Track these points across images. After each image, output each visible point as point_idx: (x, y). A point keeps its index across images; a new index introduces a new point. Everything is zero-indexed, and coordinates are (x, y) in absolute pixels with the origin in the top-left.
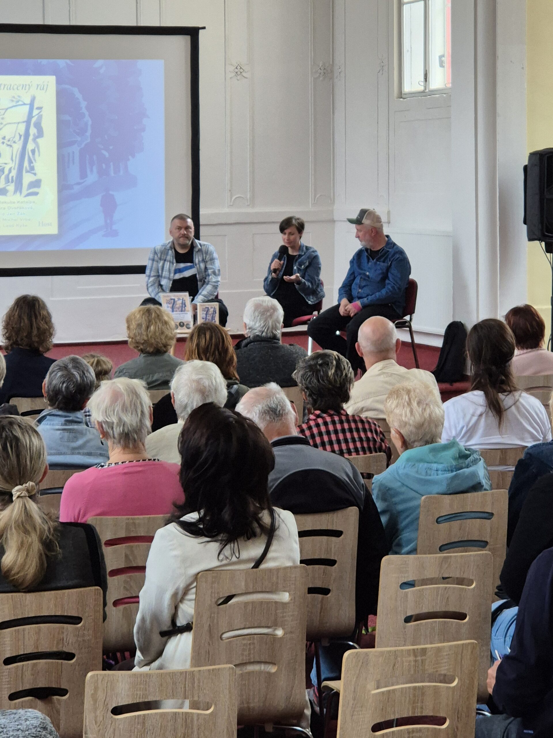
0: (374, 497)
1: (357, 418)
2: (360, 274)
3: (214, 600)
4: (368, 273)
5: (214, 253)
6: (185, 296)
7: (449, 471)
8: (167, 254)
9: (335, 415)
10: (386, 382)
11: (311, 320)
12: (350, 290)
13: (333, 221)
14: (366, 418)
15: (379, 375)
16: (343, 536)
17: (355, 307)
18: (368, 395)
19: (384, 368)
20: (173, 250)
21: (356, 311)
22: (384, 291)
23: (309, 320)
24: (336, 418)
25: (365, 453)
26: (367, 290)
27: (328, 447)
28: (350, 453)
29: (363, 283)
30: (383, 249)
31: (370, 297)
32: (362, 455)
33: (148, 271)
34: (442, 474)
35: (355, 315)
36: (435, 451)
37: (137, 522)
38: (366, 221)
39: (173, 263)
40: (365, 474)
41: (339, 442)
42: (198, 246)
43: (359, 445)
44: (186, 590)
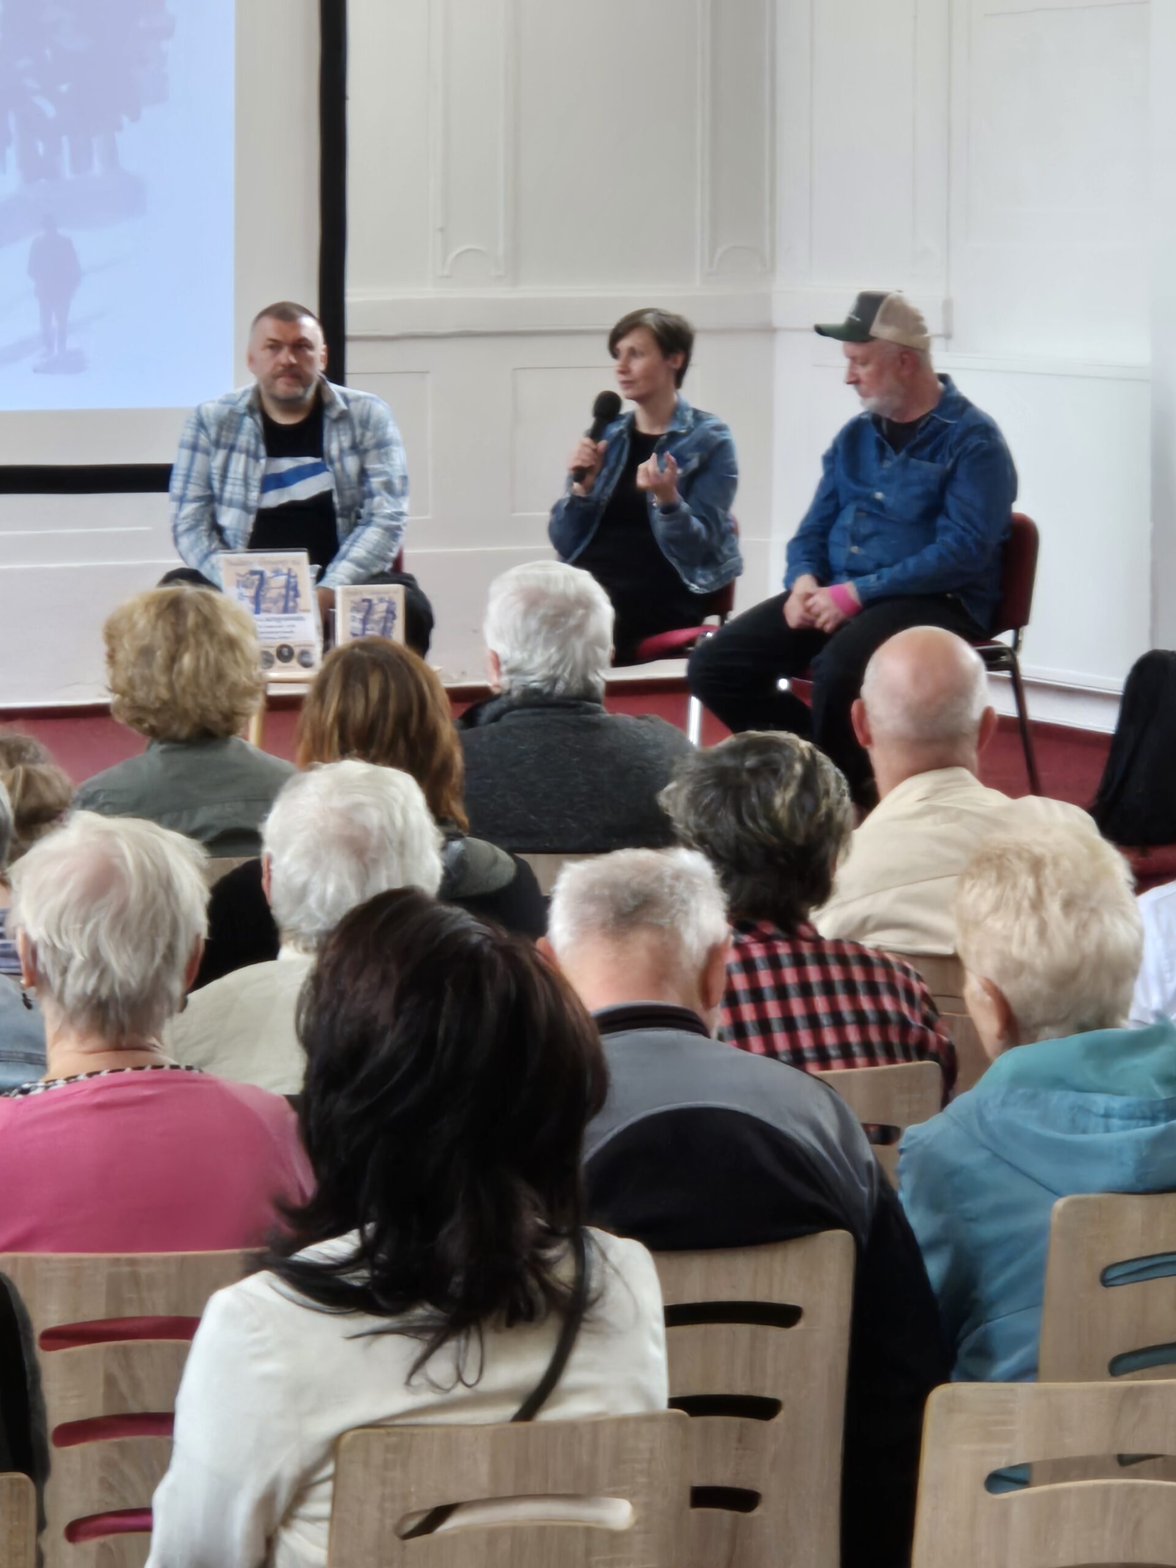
0: (903, 1196)
1: (849, 951)
2: (856, 497)
3: (390, 1523)
4: (879, 495)
5: (391, 423)
6: (298, 561)
7: (1144, 1118)
8: (238, 430)
9: (779, 938)
10: (943, 840)
11: (699, 643)
12: (824, 547)
13: (769, 330)
14: (877, 950)
15: (919, 815)
16: (800, 1326)
17: (838, 599)
18: (885, 878)
19: (935, 792)
20: (258, 417)
21: (841, 615)
22: (930, 554)
23: (691, 642)
24: (783, 950)
25: (872, 1061)
26: (875, 550)
27: (755, 1042)
28: (824, 1060)
29: (866, 528)
30: (929, 419)
31: (885, 571)
32: (862, 1069)
33: (176, 483)
34: (1124, 1128)
35: (839, 626)
36: (1103, 1053)
37: (143, 1271)
38: (881, 330)
39: (257, 458)
40: (872, 1129)
41: (789, 1023)
42: (338, 404)
43: (853, 1035)
44: (302, 1489)
